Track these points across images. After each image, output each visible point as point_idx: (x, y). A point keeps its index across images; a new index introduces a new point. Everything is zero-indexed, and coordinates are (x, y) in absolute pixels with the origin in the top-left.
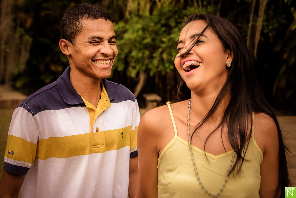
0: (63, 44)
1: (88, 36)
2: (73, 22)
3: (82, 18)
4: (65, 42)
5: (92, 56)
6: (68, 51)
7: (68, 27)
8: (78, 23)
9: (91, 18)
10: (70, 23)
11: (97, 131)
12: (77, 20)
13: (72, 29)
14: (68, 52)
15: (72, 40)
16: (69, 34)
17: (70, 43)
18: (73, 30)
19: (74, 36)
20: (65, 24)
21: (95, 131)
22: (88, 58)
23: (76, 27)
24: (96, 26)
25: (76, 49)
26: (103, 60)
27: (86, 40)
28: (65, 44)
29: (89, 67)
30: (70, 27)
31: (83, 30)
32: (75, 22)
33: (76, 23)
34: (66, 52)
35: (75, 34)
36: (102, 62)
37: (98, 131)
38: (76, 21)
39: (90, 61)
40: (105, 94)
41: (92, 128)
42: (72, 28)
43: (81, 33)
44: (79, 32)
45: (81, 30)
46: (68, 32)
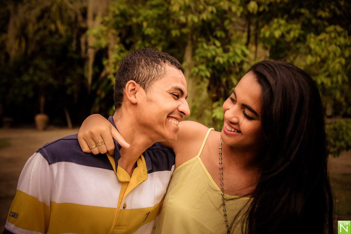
0: (131, 87)
1: (171, 85)
2: (152, 64)
3: (165, 62)
6: (136, 98)
7: (143, 68)
8: (159, 66)
9: (175, 66)
10: (148, 64)
12: (158, 62)
13: (151, 71)
15: (147, 85)
16: (144, 76)
17: (142, 89)
19: (151, 81)
20: (140, 65)
21: (122, 208)
24: (180, 76)
25: (149, 96)
26: (177, 120)
27: (168, 89)
28: (134, 88)
30: (147, 69)
31: (166, 76)
33: (157, 66)
34: (132, 99)
35: (153, 79)
36: (175, 122)
41: (120, 203)
43: (162, 79)
44: (160, 77)
45: (163, 76)
46: (143, 74)
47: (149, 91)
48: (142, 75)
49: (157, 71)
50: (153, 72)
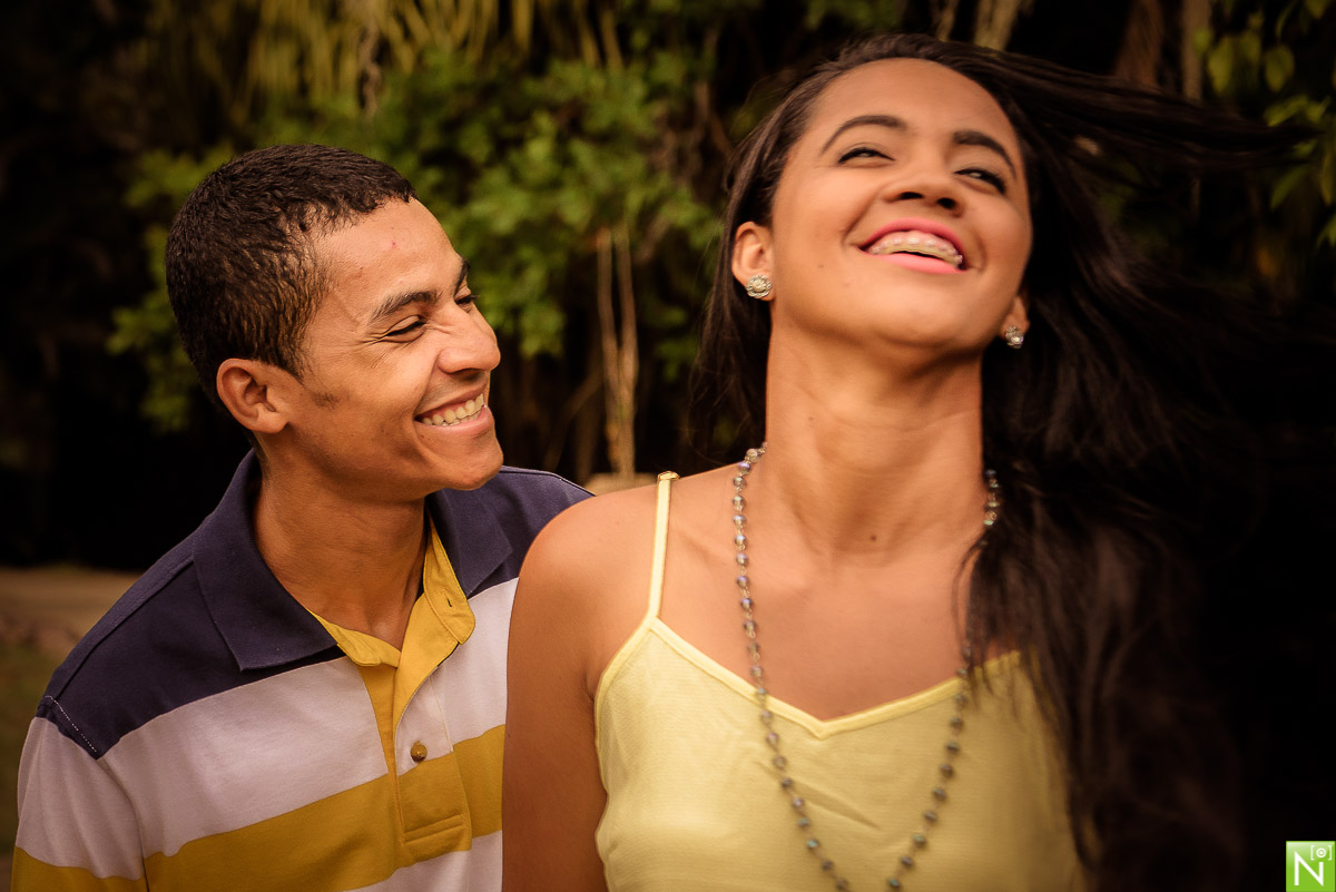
0: (238, 384)
1: (366, 310)
2: (262, 264)
3: (304, 228)
4: (244, 373)
5: (416, 396)
6: (272, 409)
7: (239, 294)
8: (292, 260)
9: (347, 216)
10: (252, 274)
11: (418, 759)
12: (280, 244)
13: (271, 295)
14: (274, 414)
15: (285, 351)
16: (258, 324)
17: (274, 370)
18: (279, 300)
20: (222, 286)
21: (406, 764)
22: (396, 415)
23: (291, 283)
24: (386, 245)
25: (312, 386)
26: (461, 402)
27: (361, 332)
28: (247, 381)
29: (410, 452)
30: (253, 292)
31: (331, 287)
32: (276, 260)
33: (284, 263)
34: (266, 419)
35: (293, 319)
36: (461, 412)
37: (423, 758)
38: (279, 251)
39: (409, 427)
40: (440, 569)
41: (390, 752)
42: (270, 292)
43: (328, 303)
44: (312, 302)
45: (321, 291)
46: (252, 316)
47: (302, 368)
48: (249, 322)
49: (293, 286)
50: (281, 296)
